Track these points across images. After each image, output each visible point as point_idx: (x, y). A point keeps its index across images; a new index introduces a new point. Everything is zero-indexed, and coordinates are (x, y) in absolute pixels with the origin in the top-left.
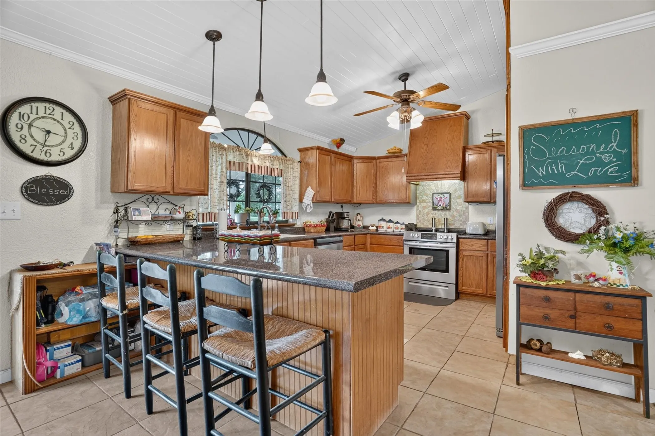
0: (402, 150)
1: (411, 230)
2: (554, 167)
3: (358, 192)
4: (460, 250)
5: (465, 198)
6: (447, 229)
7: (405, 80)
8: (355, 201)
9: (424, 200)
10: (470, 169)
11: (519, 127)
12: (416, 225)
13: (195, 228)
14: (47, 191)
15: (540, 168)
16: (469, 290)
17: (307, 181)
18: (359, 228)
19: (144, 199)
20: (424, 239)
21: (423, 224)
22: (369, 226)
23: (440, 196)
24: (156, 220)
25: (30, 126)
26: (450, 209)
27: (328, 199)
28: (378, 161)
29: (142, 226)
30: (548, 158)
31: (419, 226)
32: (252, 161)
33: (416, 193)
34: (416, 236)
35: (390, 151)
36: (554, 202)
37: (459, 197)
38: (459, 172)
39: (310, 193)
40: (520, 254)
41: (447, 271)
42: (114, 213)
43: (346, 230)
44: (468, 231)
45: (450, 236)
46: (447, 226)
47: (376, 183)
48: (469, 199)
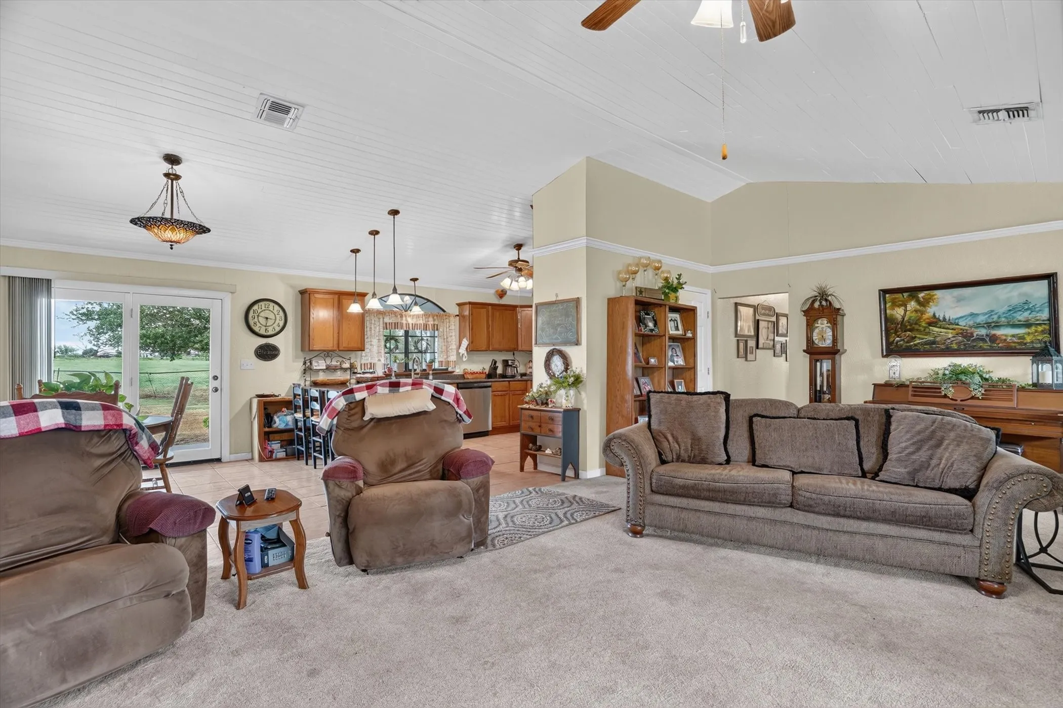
7: (518, 250)
14: (267, 352)
17: (463, 332)
19: (322, 355)
24: (329, 368)
25: (258, 316)
27: (484, 348)
29: (321, 373)
32: (406, 320)
39: (465, 343)
42: (303, 364)
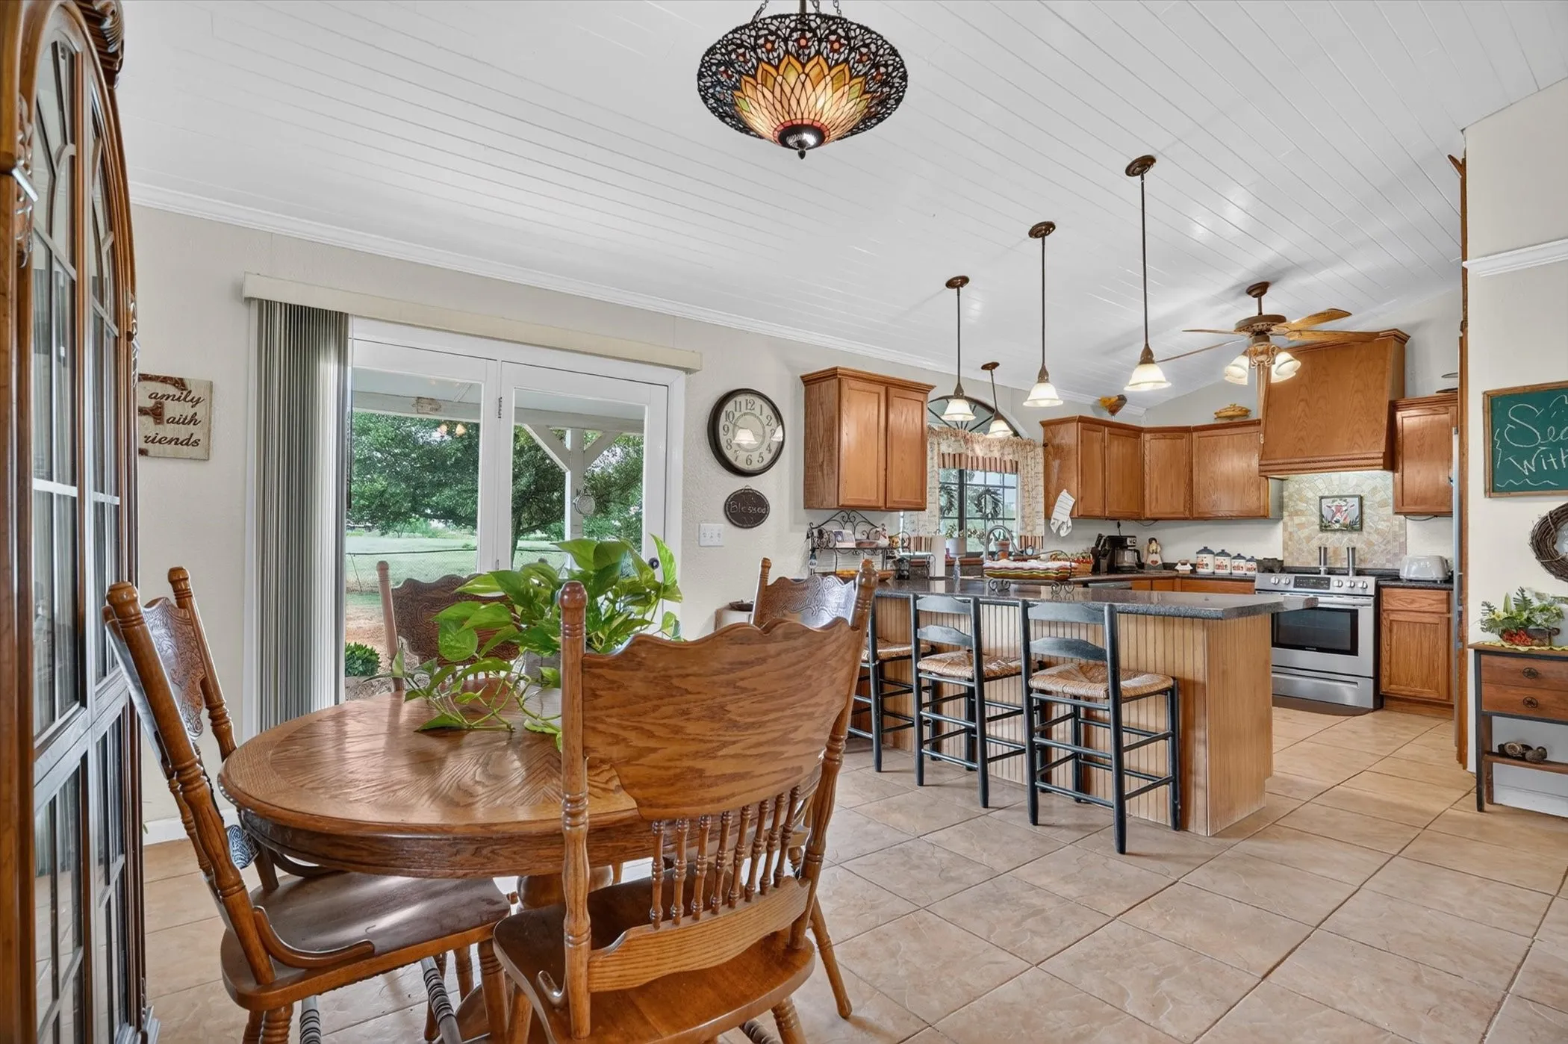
0: (1249, 411)
1: (1271, 571)
2: (1552, 460)
3: (1154, 496)
4: (1384, 611)
5: (1396, 506)
6: (1354, 568)
7: (1259, 296)
8: (1148, 515)
9: (1300, 510)
10: (1408, 446)
11: (1484, 393)
12: (1282, 561)
13: (901, 560)
14: (746, 510)
15: (1525, 462)
16: (1405, 691)
17: (1058, 478)
18: (1154, 568)
19: (840, 518)
20: (1301, 587)
21: (1298, 559)
22: (1177, 564)
23: (1338, 502)
25: (735, 425)
26: (1361, 529)
27: (1097, 512)
28: (1195, 435)
30: (1541, 445)
31: (1288, 563)
33: (1282, 497)
34: (1283, 581)
35: (1221, 415)
36: (1551, 518)
37: (1383, 504)
38: (1381, 455)
39: (1065, 503)
40: (1485, 604)
41: (1353, 651)
42: (808, 537)
43: (1130, 570)
44: (1404, 575)
45: (1359, 582)
46: (1354, 564)
47: (1191, 480)
48: (1406, 509)
